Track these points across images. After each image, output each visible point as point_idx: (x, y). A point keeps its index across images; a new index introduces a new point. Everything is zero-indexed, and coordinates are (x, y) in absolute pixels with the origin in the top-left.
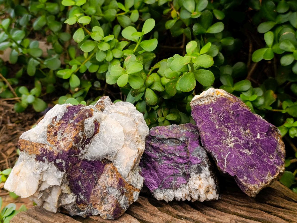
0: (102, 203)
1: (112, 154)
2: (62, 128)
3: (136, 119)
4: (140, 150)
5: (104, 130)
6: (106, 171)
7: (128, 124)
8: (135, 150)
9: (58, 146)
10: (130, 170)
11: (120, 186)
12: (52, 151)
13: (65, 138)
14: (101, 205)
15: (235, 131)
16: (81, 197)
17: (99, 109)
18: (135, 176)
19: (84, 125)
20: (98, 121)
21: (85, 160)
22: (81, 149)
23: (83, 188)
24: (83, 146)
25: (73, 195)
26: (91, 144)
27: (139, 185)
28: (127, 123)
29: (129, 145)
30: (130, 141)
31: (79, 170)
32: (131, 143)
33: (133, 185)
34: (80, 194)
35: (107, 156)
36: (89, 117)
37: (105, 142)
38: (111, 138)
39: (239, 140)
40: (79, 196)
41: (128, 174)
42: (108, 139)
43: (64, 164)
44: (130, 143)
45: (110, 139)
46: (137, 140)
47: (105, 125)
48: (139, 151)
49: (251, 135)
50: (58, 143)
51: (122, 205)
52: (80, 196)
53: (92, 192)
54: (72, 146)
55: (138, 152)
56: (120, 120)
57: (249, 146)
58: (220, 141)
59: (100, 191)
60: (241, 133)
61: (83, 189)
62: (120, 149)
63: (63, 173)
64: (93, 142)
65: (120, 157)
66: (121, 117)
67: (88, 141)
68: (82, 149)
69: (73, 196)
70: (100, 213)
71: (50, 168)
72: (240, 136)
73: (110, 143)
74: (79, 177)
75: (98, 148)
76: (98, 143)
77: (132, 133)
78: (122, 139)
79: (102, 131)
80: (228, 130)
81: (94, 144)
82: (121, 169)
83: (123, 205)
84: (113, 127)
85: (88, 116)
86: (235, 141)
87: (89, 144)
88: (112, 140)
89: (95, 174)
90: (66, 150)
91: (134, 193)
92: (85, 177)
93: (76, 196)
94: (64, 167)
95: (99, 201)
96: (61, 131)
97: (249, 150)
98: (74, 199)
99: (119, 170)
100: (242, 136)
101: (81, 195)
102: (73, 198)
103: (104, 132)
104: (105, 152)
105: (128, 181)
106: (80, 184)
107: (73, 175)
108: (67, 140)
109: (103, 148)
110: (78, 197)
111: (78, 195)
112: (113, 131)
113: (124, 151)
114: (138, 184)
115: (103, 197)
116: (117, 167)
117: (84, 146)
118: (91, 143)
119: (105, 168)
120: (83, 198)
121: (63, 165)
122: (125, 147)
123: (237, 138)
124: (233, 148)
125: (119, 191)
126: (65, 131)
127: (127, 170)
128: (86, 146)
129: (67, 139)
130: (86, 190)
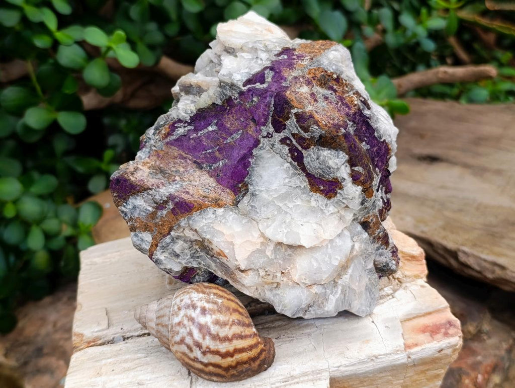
0: (157, 170)
1: (252, 206)
2: (340, 103)
3: (324, 291)
4: (243, 275)
5: (313, 204)
6: (220, 192)
7: (315, 264)
8: (246, 263)
9: (301, 79)
10: (204, 235)
11: (176, 204)
12: (295, 66)
13: (316, 101)
14: (153, 167)
16: (182, 128)
17: (370, 220)
18: (187, 251)
19: (334, 149)
20: (338, 195)
21: (257, 143)
22: (282, 135)
23: (199, 134)
24: (288, 142)
25: (192, 112)
26: (289, 165)
27: (164, 254)
28: (320, 264)
29: (261, 252)
30: (273, 257)
31: (239, 130)
32: (266, 259)
33: (169, 236)
34: (190, 127)
35: (253, 195)
36: (353, 171)
37: (284, 197)
38: (291, 212)
40: (186, 124)
41: (196, 230)
42: (291, 205)
43: (258, 86)
44: (268, 257)
45: (288, 210)
46: (269, 275)
47: (326, 211)
48: (242, 271)
50: (309, 83)
51: (134, 201)
52: (185, 127)
53: (186, 154)
54: (292, 107)
55: (239, 269)
56: (330, 251)
59: (182, 170)
61: (197, 134)
62: (260, 226)
63: (240, 84)
64: (292, 171)
65: (241, 222)
66: (337, 257)
67: (296, 154)
68: (283, 137)
69: (190, 112)
70: (136, 161)
71: (260, 62)
73: (280, 207)
74: (225, 127)
75: (276, 178)
76: (287, 180)
77: (291, 268)
78: (281, 234)
79: (313, 199)
81: (287, 171)
82: (214, 216)
83: (133, 203)
84: (315, 226)
85: (356, 169)
87: (290, 160)
88: (286, 213)
89: (221, 164)
90: (288, 92)
91: (150, 236)
92: (221, 141)
93: (188, 119)
94: (253, 85)
95: (161, 165)
96: (333, 98)
98: (184, 114)
99: (212, 210)
101: (186, 129)
102: (186, 112)
103: (309, 201)
104: (261, 191)
105: (180, 226)
106: (210, 129)
107: (233, 116)
108: (310, 103)
109: (274, 188)
110: (186, 122)
111: (189, 124)
112: (308, 222)
113: (252, 235)
114: (166, 254)
115: (167, 174)
116: (220, 211)
117: (288, 145)
118: (291, 163)
119: (228, 190)
120: (178, 132)
121: (258, 84)
122: (262, 240)
125: (166, 199)
126: (331, 106)
127: (205, 228)
128: (287, 148)
129: (312, 104)
130: (193, 139)
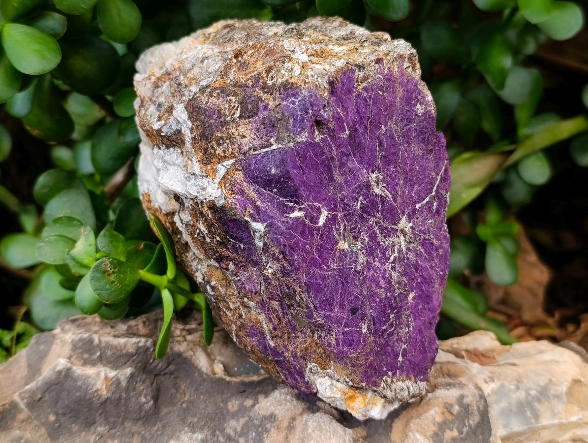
15: (378, 264)
39: (378, 232)
49: (338, 230)
57: (365, 199)
58: (422, 250)
60: (364, 251)
72: (371, 244)
80: (391, 275)
86: (388, 233)
97: (368, 186)
100: (367, 239)
123: (380, 238)
124: (403, 213)
